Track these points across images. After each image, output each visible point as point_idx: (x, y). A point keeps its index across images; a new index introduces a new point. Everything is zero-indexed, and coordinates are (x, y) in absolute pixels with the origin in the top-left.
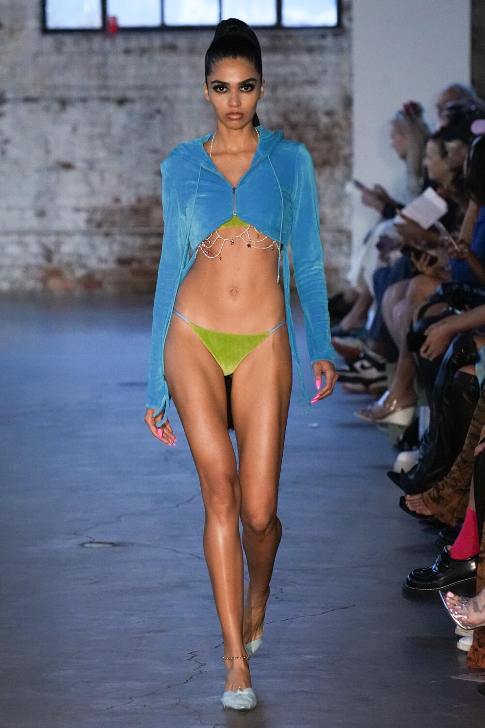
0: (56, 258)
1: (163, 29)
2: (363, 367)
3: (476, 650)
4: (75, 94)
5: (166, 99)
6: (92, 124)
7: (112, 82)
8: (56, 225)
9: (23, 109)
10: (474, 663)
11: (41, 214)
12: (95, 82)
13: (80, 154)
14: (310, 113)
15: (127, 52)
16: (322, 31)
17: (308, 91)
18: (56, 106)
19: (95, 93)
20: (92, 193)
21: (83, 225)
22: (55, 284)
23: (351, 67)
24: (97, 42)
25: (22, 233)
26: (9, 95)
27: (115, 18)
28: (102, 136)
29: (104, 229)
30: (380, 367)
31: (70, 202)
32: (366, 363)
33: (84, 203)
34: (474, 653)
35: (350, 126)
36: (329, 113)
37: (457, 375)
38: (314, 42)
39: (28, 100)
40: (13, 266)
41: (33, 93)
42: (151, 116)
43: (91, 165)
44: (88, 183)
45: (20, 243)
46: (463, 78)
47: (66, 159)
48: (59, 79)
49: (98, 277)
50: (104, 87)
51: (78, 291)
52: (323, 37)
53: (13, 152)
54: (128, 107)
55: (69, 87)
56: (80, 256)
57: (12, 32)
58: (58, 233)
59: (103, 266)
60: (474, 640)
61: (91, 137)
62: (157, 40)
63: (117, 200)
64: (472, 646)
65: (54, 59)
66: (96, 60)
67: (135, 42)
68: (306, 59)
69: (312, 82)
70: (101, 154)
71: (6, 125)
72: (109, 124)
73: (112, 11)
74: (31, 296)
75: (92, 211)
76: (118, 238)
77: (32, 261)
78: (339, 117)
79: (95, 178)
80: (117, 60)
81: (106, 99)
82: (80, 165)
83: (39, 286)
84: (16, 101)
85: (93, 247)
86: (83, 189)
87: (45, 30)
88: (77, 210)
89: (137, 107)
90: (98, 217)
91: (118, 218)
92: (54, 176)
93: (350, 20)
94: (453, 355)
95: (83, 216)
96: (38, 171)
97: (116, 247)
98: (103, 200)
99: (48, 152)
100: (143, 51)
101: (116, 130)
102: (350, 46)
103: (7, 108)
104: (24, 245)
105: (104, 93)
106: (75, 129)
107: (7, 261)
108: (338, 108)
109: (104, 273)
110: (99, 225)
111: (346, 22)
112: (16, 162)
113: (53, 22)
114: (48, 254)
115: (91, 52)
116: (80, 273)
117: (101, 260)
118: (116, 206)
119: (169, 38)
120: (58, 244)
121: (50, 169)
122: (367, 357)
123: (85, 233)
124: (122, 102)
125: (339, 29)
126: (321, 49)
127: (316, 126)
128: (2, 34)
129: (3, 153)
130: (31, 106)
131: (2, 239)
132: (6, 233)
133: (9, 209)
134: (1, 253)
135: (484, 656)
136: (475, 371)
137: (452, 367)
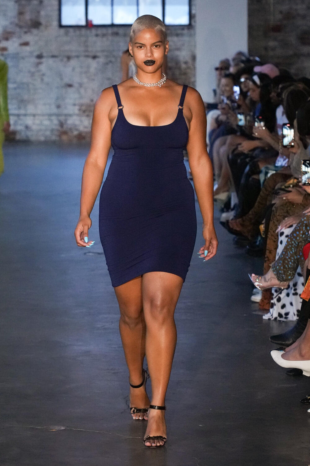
0: (65, 126)
1: (113, 25)
3: (263, 301)
4: (74, 54)
5: (114, 56)
6: (81, 67)
7: (90, 49)
8: (66, 112)
9: (51, 61)
10: (262, 307)
11: (58, 107)
12: (82, 49)
13: (76, 80)
14: (177, 63)
15: (97, 35)
16: (182, 27)
17: (177, 53)
18: (65, 59)
19: (83, 53)
20: (81, 98)
21: (77, 112)
22: (65, 138)
23: (195, 43)
24: (83, 31)
25: (50, 115)
26: (45, 54)
27: (91, 21)
28: (86, 73)
29: (87, 113)
31: (72, 101)
33: (77, 102)
35: (195, 68)
36: (186, 63)
37: (251, 179)
38: (179, 32)
39: (53, 56)
40: (46, 130)
41: (56, 53)
42: (107, 64)
43: (81, 85)
44: (79, 93)
45: (49, 120)
46: (244, 48)
47: (70, 82)
48: (67, 48)
49: (84, 134)
50: (86, 51)
51: (75, 141)
52: (183, 29)
53: (46, 79)
54: (97, 60)
55: (71, 51)
56: (76, 125)
57: (46, 27)
58: (66, 115)
59: (86, 130)
60: (262, 297)
61: (81, 73)
62: (110, 30)
63: (92, 101)
64: (261, 299)
65: (65, 39)
66: (83, 39)
67: (100, 31)
68: (175, 39)
69: (178, 49)
70: (85, 80)
71: (43, 67)
72: (88, 67)
73: (90, 17)
74: (54, 142)
75: (81, 105)
77: (54, 127)
78: (190, 65)
80: (92, 39)
81: (87, 56)
82: (76, 85)
83: (57, 138)
84: (48, 57)
85: (81, 121)
86: (77, 96)
87: (61, 26)
88: (74, 105)
89: (102, 60)
90: (84, 108)
92: (64, 90)
93: (195, 22)
94: (249, 170)
95: (77, 108)
96: (58, 88)
98: (86, 101)
99: (62, 79)
100: (104, 35)
101: (92, 70)
102: (195, 34)
103: (44, 60)
104: (51, 120)
105: (87, 54)
106: (73, 69)
107: (43, 128)
108: (190, 61)
109: (86, 133)
110: (84, 112)
111: (193, 23)
112: (48, 84)
113: (65, 22)
114: (61, 124)
115: (81, 36)
116: (76, 133)
117: (86, 127)
118: (92, 103)
119: (115, 30)
120: (66, 120)
121: (63, 87)
123: (78, 115)
124: (94, 57)
125: (190, 26)
126: (182, 35)
127: (180, 68)
128: (42, 28)
129: (42, 80)
130: (54, 59)
131: (41, 118)
132: (43, 115)
133: (45, 104)
134: (41, 124)
135: (267, 304)
136: (259, 177)
137: (249, 175)
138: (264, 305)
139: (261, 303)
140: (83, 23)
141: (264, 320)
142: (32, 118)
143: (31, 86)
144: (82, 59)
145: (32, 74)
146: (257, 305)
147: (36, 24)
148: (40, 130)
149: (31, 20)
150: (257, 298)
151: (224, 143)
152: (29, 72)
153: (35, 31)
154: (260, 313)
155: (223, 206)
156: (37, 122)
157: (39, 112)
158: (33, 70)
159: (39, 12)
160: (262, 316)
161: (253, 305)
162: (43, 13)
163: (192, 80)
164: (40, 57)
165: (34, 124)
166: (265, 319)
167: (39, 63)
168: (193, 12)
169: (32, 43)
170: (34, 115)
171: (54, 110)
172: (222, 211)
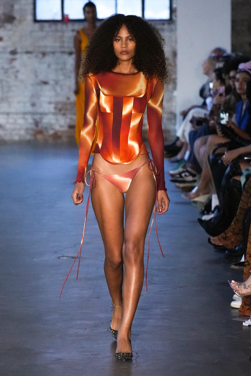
0: (40, 125)
2: (186, 176)
3: (243, 307)
4: (49, 50)
6: (57, 63)
7: (65, 45)
8: (41, 110)
9: (25, 57)
10: (242, 313)
11: (33, 105)
12: (58, 44)
13: (51, 77)
15: (74, 31)
16: (162, 22)
18: (40, 56)
19: (59, 50)
20: (57, 95)
21: (52, 110)
22: (39, 137)
23: (176, 38)
24: (59, 26)
25: (25, 114)
26: (19, 50)
27: (67, 16)
28: (62, 69)
29: (63, 112)
30: (194, 176)
31: (47, 99)
32: (187, 174)
33: (53, 100)
34: (242, 309)
35: (175, 65)
39: (28, 52)
40: (20, 129)
41: (30, 49)
43: (57, 82)
44: (55, 91)
45: (24, 118)
47: (45, 79)
48: (42, 43)
49: (60, 134)
50: (62, 47)
51: (51, 141)
52: (163, 24)
53: (20, 76)
55: (46, 47)
56: (51, 125)
57: (20, 22)
58: (41, 114)
59: (62, 129)
60: (242, 303)
61: (56, 70)
63: (68, 98)
64: (241, 305)
65: (40, 34)
66: (59, 34)
67: (77, 26)
70: (61, 77)
71: (17, 64)
72: (65, 64)
73: (66, 12)
74: (29, 142)
75: (57, 103)
76: (69, 116)
77: (28, 126)
78: (171, 61)
79: (58, 89)
80: (69, 34)
81: (63, 52)
82: (51, 82)
83: (32, 138)
84: (22, 53)
85: (57, 120)
86: (53, 93)
87: (36, 21)
88: (50, 103)
90: (60, 106)
91: (69, 107)
92: (39, 88)
93: (176, 16)
95: (52, 106)
96: (32, 85)
97: (68, 120)
98: (62, 99)
99: (36, 76)
102: (176, 29)
103: (18, 56)
104: (26, 119)
105: (63, 50)
106: (49, 66)
107: (18, 127)
108: (170, 57)
109: (63, 132)
110: (60, 110)
111: (174, 18)
112: (22, 81)
113: (40, 17)
114: (37, 123)
115: (57, 31)
116: (51, 132)
117: (61, 126)
118: (68, 102)
120: (41, 119)
121: (38, 84)
122: (187, 171)
123: (54, 114)
124: (71, 53)
125: (171, 21)
126: (163, 30)
128: (16, 22)
129: (16, 77)
130: (29, 55)
131: (15, 116)
132: (17, 114)
133: (19, 102)
134: (15, 123)
135: (247, 310)
136: (240, 179)
137: (229, 176)
138: (244, 312)
139: (241, 310)
140: (59, 17)
141: (244, 328)
142: (5, 116)
143: (4, 83)
144: (58, 55)
145: (6, 71)
146: (237, 311)
147: (10, 19)
148: (14, 129)
149: (4, 14)
150: (237, 304)
151: (205, 143)
152: (3, 68)
153: (8, 26)
154: (240, 320)
155: (203, 209)
156: (11, 121)
157: (13, 110)
158: (6, 66)
159: (12, 6)
160: (242, 323)
161: (233, 311)
162: (16, 7)
163: (173, 77)
164: (14, 52)
165: (8, 123)
166: (244, 326)
167: (13, 60)
168: (174, 6)
169: (5, 38)
170: (8, 114)
171: (29, 108)
172: (203, 213)
